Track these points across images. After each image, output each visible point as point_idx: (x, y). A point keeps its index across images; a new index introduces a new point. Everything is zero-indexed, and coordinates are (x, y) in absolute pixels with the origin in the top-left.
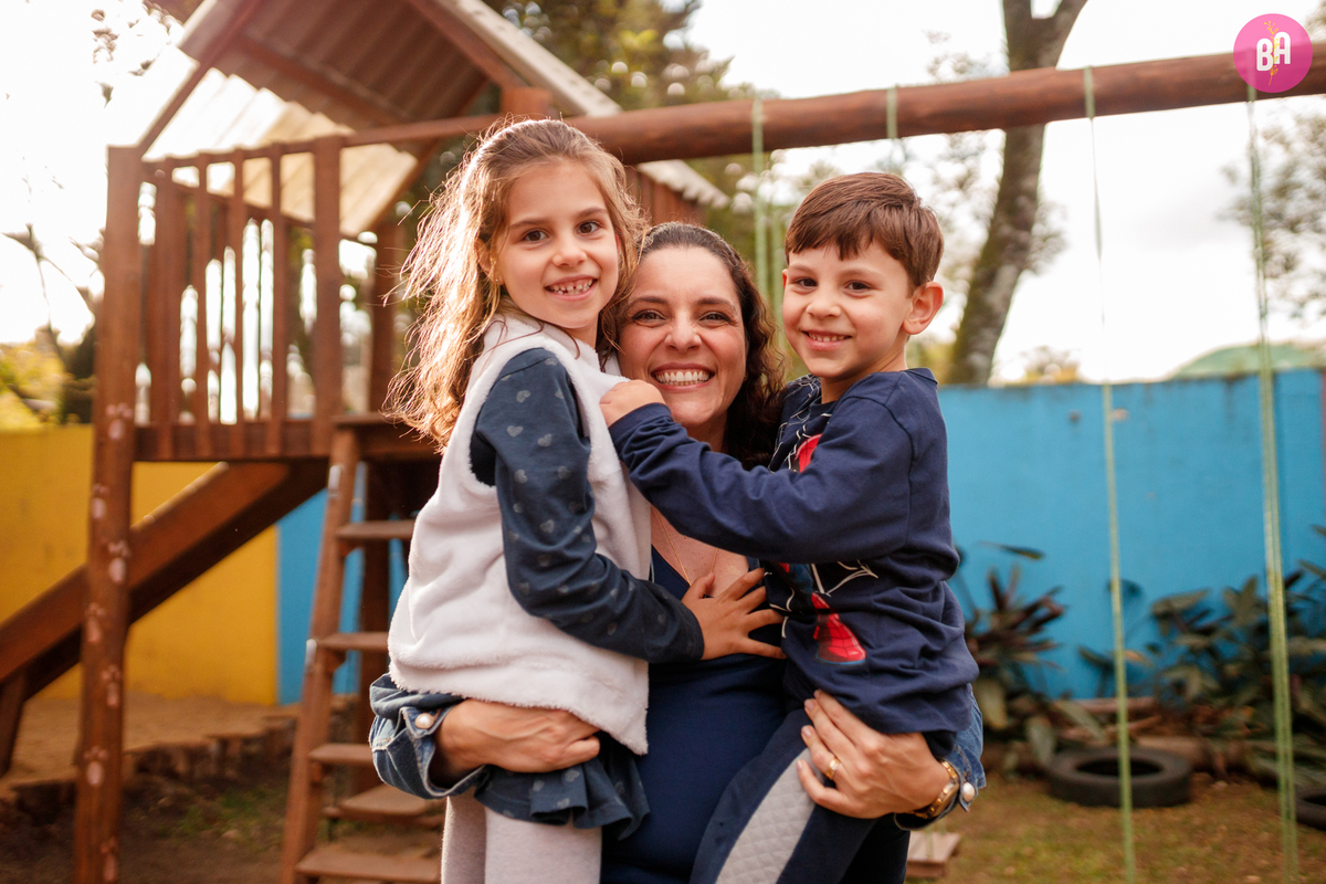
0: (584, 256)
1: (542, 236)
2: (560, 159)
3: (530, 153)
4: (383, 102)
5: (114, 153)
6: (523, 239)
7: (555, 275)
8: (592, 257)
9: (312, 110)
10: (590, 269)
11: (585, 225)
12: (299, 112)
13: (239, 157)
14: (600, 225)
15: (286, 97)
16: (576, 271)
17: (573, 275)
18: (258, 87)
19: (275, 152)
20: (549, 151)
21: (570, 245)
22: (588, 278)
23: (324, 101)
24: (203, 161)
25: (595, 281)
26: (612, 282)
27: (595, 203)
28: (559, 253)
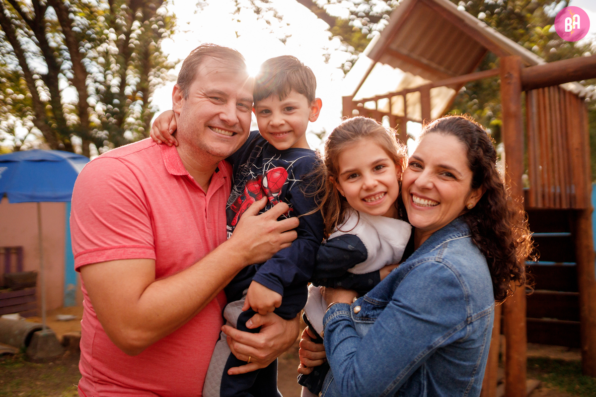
0: (376, 183)
1: (357, 175)
2: (360, 138)
3: (345, 138)
4: (442, 69)
5: (344, 98)
6: (348, 178)
7: (364, 194)
8: (381, 182)
9: (415, 75)
10: (382, 188)
11: (377, 167)
12: (409, 75)
13: (390, 96)
14: (384, 166)
15: (405, 70)
16: (374, 191)
17: (372, 193)
18: (394, 67)
19: (404, 93)
20: (353, 136)
21: (370, 179)
22: (383, 192)
23: (419, 70)
24: (376, 99)
25: (385, 193)
26: (395, 192)
27: (382, 156)
28: (364, 184)
